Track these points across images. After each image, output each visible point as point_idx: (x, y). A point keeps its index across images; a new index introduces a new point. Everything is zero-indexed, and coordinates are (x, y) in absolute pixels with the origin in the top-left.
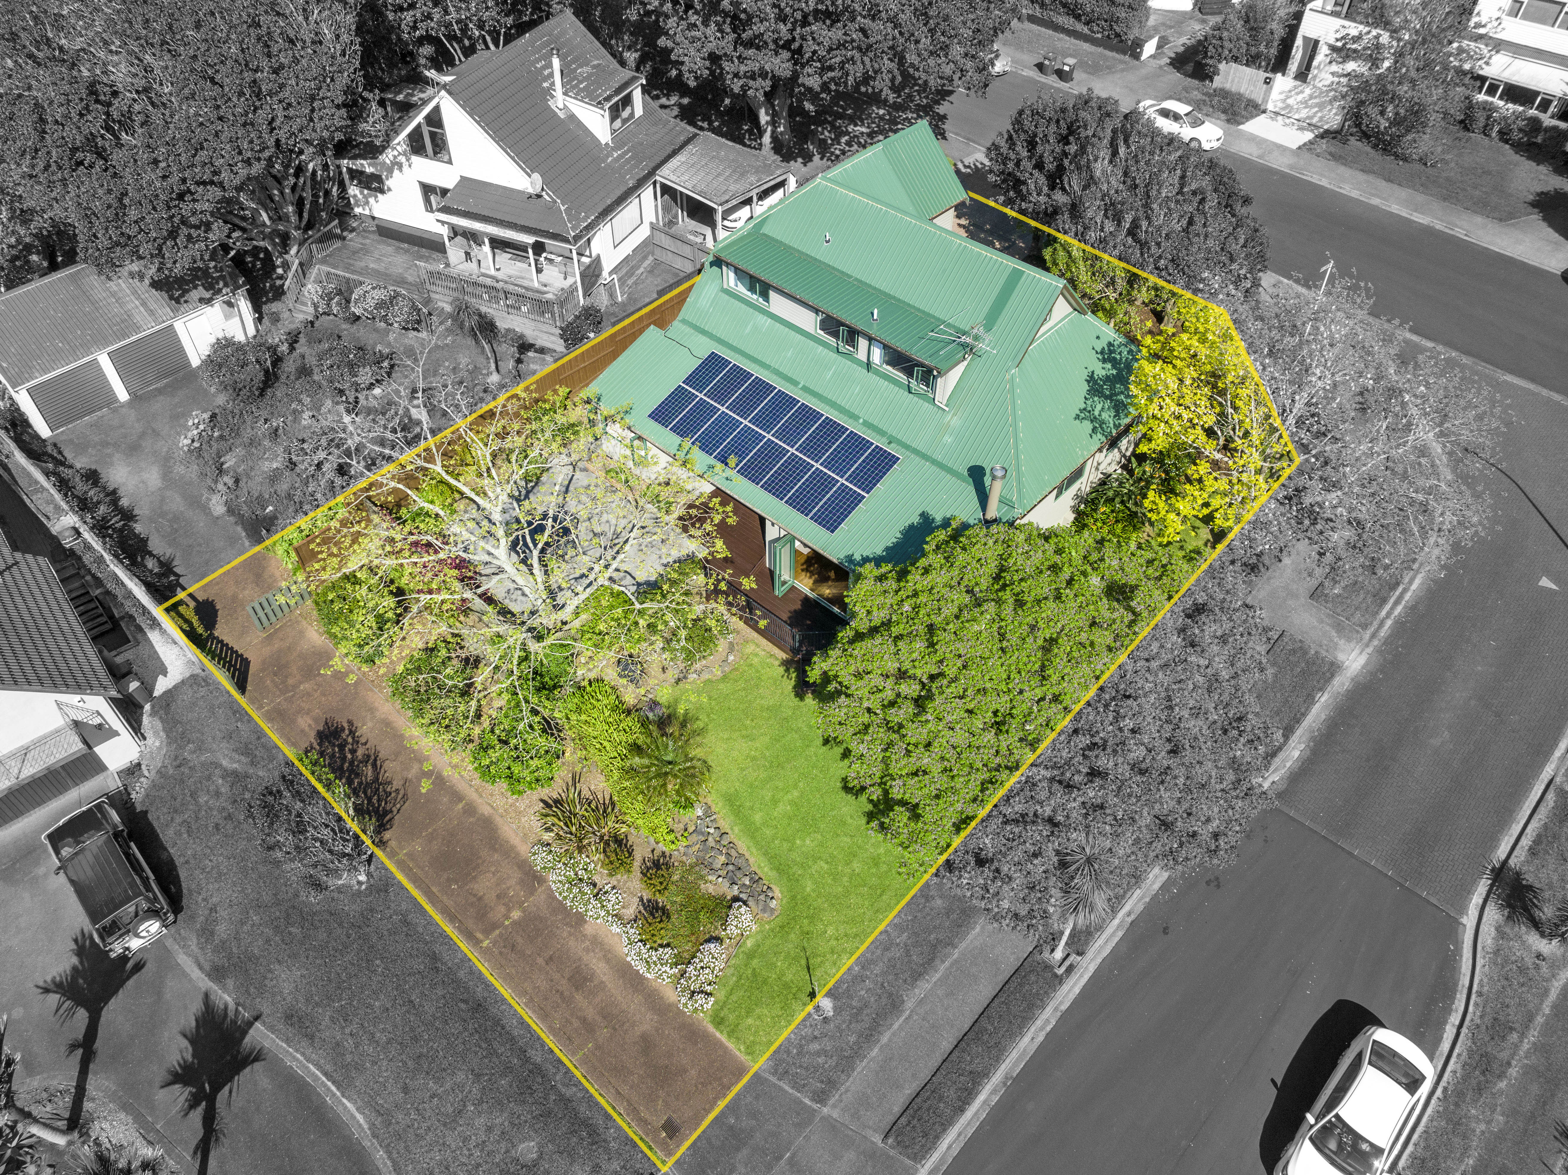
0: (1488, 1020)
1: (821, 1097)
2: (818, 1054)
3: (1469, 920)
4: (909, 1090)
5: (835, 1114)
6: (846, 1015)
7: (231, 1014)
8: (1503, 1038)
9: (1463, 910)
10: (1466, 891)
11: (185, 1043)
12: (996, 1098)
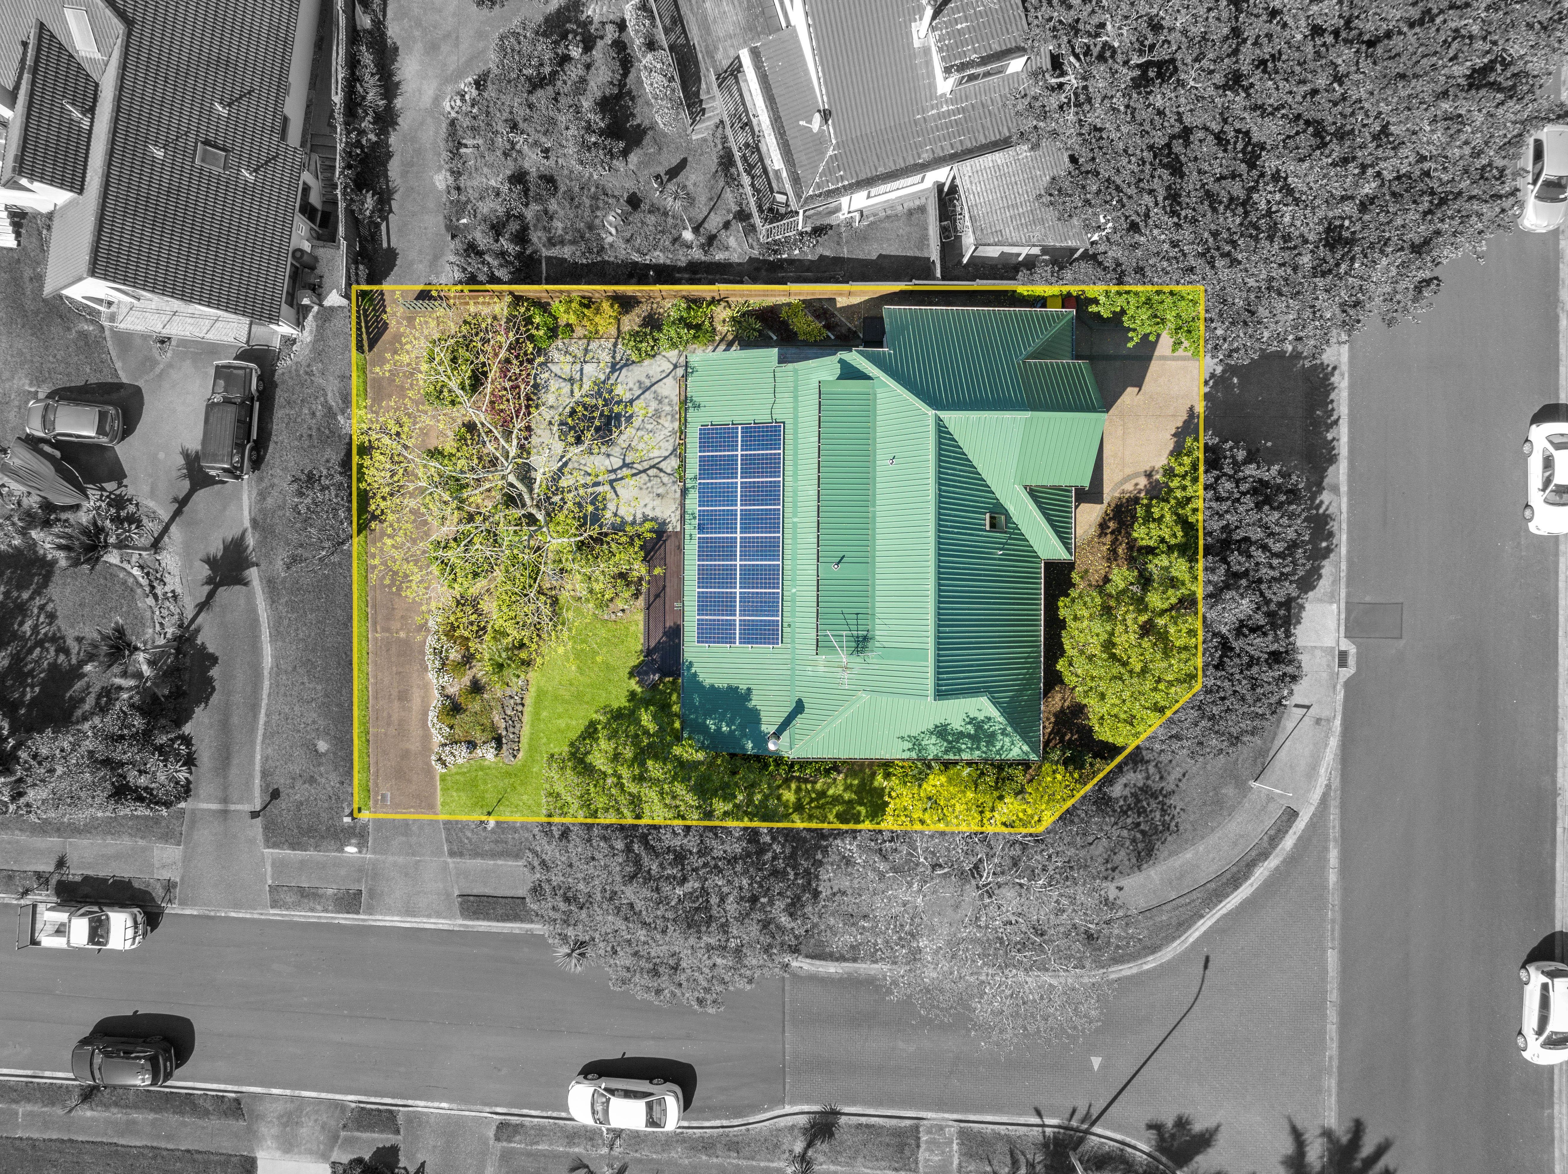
0: (735, 1139)
1: (452, 854)
2: (468, 838)
3: (788, 1109)
4: (488, 891)
5: (451, 866)
6: (494, 837)
7: (249, 551)
8: (729, 1150)
9: (792, 1103)
10: (808, 1101)
11: (221, 547)
12: (517, 931)
